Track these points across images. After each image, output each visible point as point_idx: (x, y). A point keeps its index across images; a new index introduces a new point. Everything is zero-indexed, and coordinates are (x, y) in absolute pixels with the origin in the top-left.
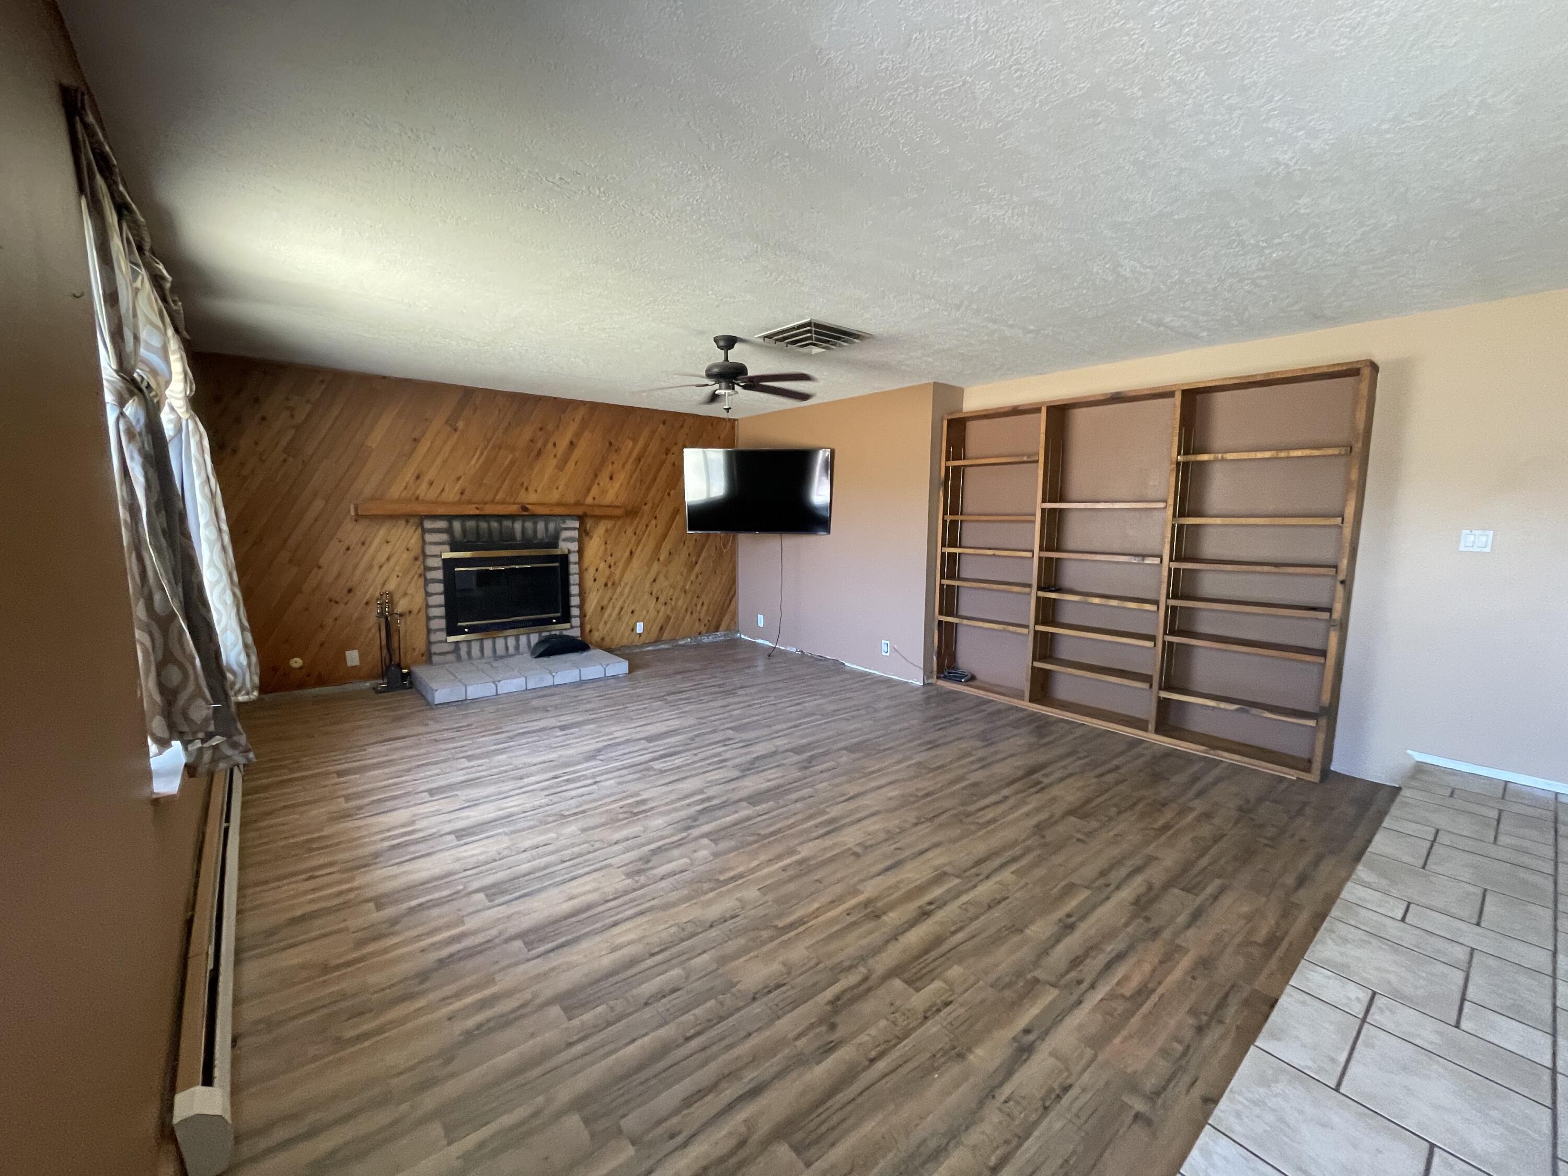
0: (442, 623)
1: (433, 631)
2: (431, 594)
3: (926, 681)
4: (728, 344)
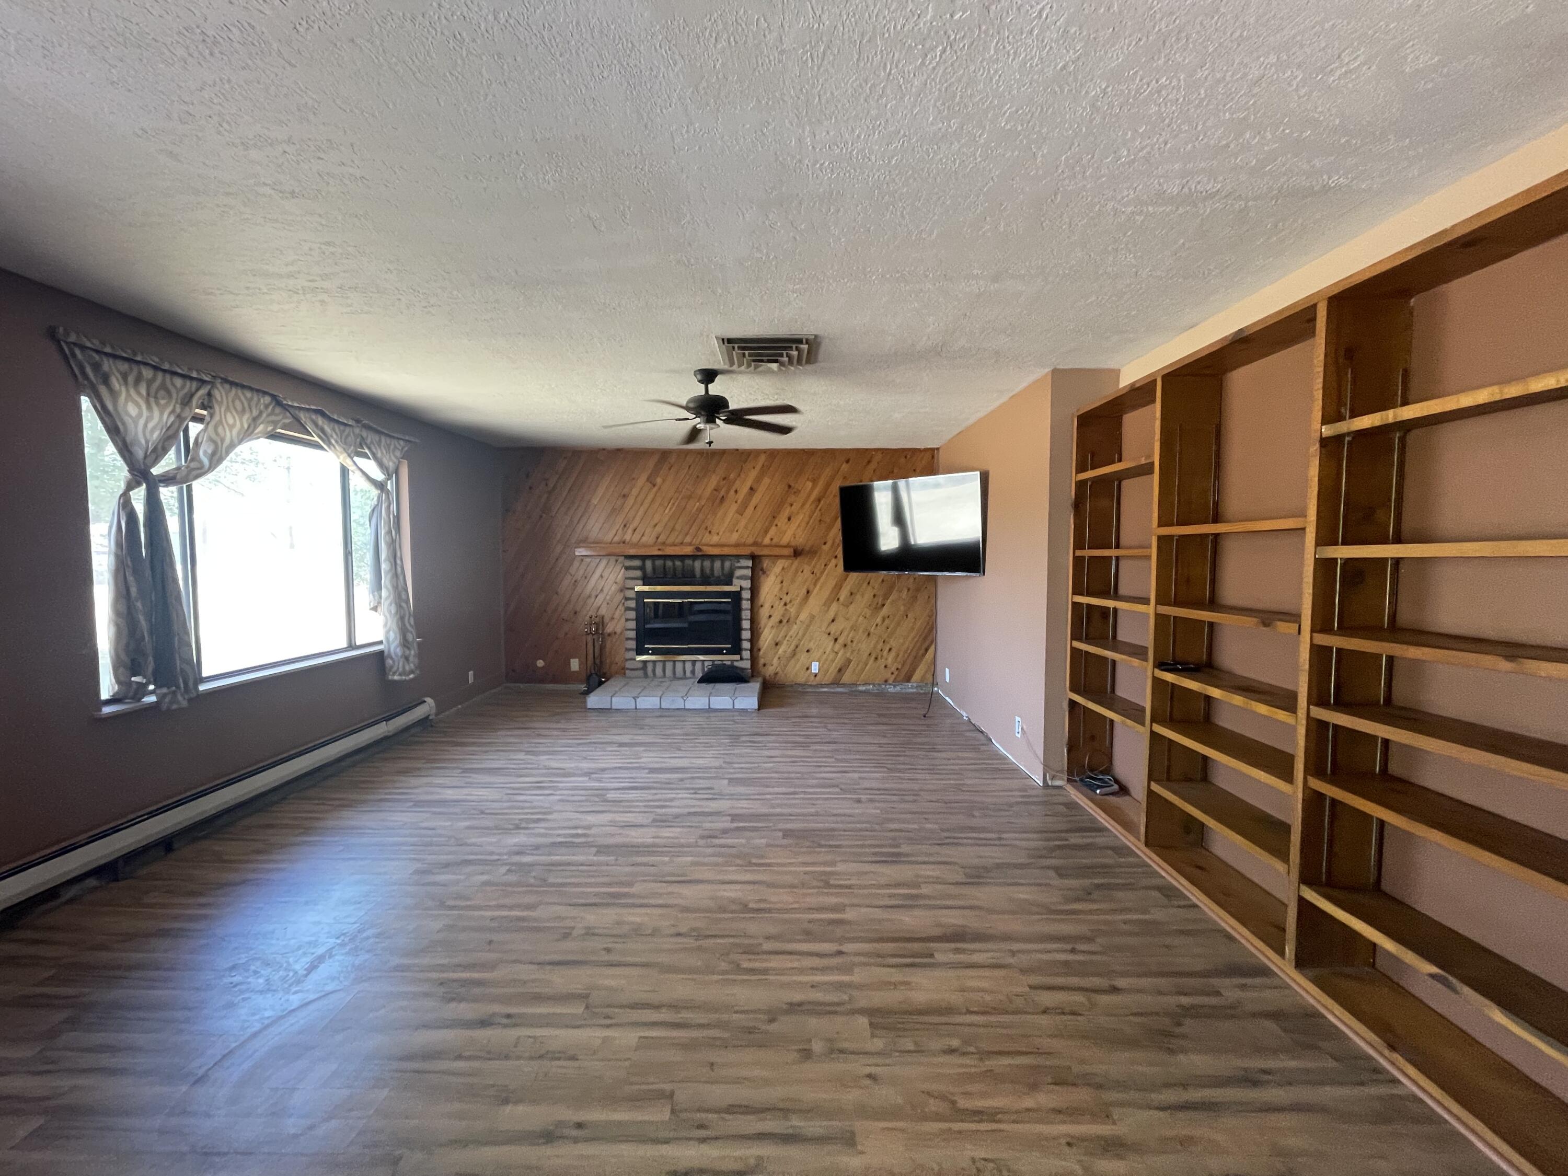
0: (632, 644)
1: (628, 650)
2: (627, 620)
3: (1050, 782)
4: (708, 377)
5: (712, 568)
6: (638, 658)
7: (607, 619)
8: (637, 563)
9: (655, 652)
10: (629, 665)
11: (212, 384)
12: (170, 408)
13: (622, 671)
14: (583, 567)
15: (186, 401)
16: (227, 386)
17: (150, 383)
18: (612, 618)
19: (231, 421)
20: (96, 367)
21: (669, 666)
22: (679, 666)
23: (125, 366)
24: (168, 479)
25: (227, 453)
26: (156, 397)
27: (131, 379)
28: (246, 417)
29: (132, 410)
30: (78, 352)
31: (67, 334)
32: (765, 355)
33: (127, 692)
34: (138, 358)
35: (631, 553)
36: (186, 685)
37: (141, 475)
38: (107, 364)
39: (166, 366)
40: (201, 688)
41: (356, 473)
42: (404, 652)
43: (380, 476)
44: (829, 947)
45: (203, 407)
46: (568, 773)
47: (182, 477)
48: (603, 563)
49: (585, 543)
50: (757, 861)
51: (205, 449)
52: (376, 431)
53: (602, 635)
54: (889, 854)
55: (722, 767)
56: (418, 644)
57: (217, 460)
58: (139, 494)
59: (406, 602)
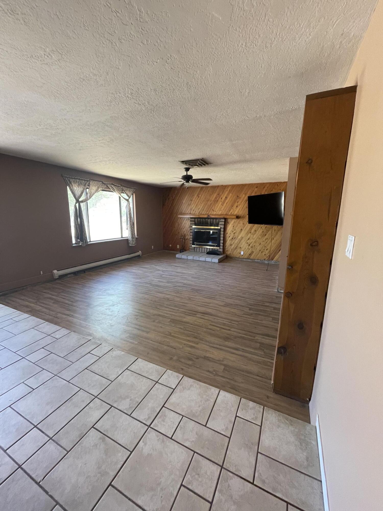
0: (191, 242)
1: (191, 244)
2: (191, 235)
3: (279, 291)
4: (187, 169)
5: (213, 222)
6: (193, 246)
7: (186, 235)
8: (193, 220)
9: (197, 245)
10: (190, 248)
11: (90, 181)
12: (82, 187)
13: (189, 249)
14: (181, 220)
15: (85, 186)
16: (93, 181)
17: (78, 182)
18: (187, 235)
19: (93, 188)
20: (69, 181)
21: (201, 249)
22: (203, 249)
23: (74, 180)
24: (82, 202)
25: (93, 196)
26: (80, 185)
27: (75, 182)
28: (96, 187)
29: (75, 188)
31: (64, 175)
32: (193, 164)
33: (77, 243)
34: (76, 178)
35: (192, 217)
36: (86, 242)
37: (77, 201)
38: (71, 180)
39: (81, 179)
40: (89, 243)
41: (121, 197)
42: (132, 239)
43: (127, 198)
44: (177, 309)
45: (89, 186)
46: (159, 270)
47: (85, 201)
48: (185, 219)
49: (182, 214)
50: (180, 292)
51: (89, 195)
52: (126, 187)
53: (184, 239)
54: (211, 297)
55: (194, 274)
56: (136, 238)
57: (90, 197)
58: (77, 205)
59: (133, 228)
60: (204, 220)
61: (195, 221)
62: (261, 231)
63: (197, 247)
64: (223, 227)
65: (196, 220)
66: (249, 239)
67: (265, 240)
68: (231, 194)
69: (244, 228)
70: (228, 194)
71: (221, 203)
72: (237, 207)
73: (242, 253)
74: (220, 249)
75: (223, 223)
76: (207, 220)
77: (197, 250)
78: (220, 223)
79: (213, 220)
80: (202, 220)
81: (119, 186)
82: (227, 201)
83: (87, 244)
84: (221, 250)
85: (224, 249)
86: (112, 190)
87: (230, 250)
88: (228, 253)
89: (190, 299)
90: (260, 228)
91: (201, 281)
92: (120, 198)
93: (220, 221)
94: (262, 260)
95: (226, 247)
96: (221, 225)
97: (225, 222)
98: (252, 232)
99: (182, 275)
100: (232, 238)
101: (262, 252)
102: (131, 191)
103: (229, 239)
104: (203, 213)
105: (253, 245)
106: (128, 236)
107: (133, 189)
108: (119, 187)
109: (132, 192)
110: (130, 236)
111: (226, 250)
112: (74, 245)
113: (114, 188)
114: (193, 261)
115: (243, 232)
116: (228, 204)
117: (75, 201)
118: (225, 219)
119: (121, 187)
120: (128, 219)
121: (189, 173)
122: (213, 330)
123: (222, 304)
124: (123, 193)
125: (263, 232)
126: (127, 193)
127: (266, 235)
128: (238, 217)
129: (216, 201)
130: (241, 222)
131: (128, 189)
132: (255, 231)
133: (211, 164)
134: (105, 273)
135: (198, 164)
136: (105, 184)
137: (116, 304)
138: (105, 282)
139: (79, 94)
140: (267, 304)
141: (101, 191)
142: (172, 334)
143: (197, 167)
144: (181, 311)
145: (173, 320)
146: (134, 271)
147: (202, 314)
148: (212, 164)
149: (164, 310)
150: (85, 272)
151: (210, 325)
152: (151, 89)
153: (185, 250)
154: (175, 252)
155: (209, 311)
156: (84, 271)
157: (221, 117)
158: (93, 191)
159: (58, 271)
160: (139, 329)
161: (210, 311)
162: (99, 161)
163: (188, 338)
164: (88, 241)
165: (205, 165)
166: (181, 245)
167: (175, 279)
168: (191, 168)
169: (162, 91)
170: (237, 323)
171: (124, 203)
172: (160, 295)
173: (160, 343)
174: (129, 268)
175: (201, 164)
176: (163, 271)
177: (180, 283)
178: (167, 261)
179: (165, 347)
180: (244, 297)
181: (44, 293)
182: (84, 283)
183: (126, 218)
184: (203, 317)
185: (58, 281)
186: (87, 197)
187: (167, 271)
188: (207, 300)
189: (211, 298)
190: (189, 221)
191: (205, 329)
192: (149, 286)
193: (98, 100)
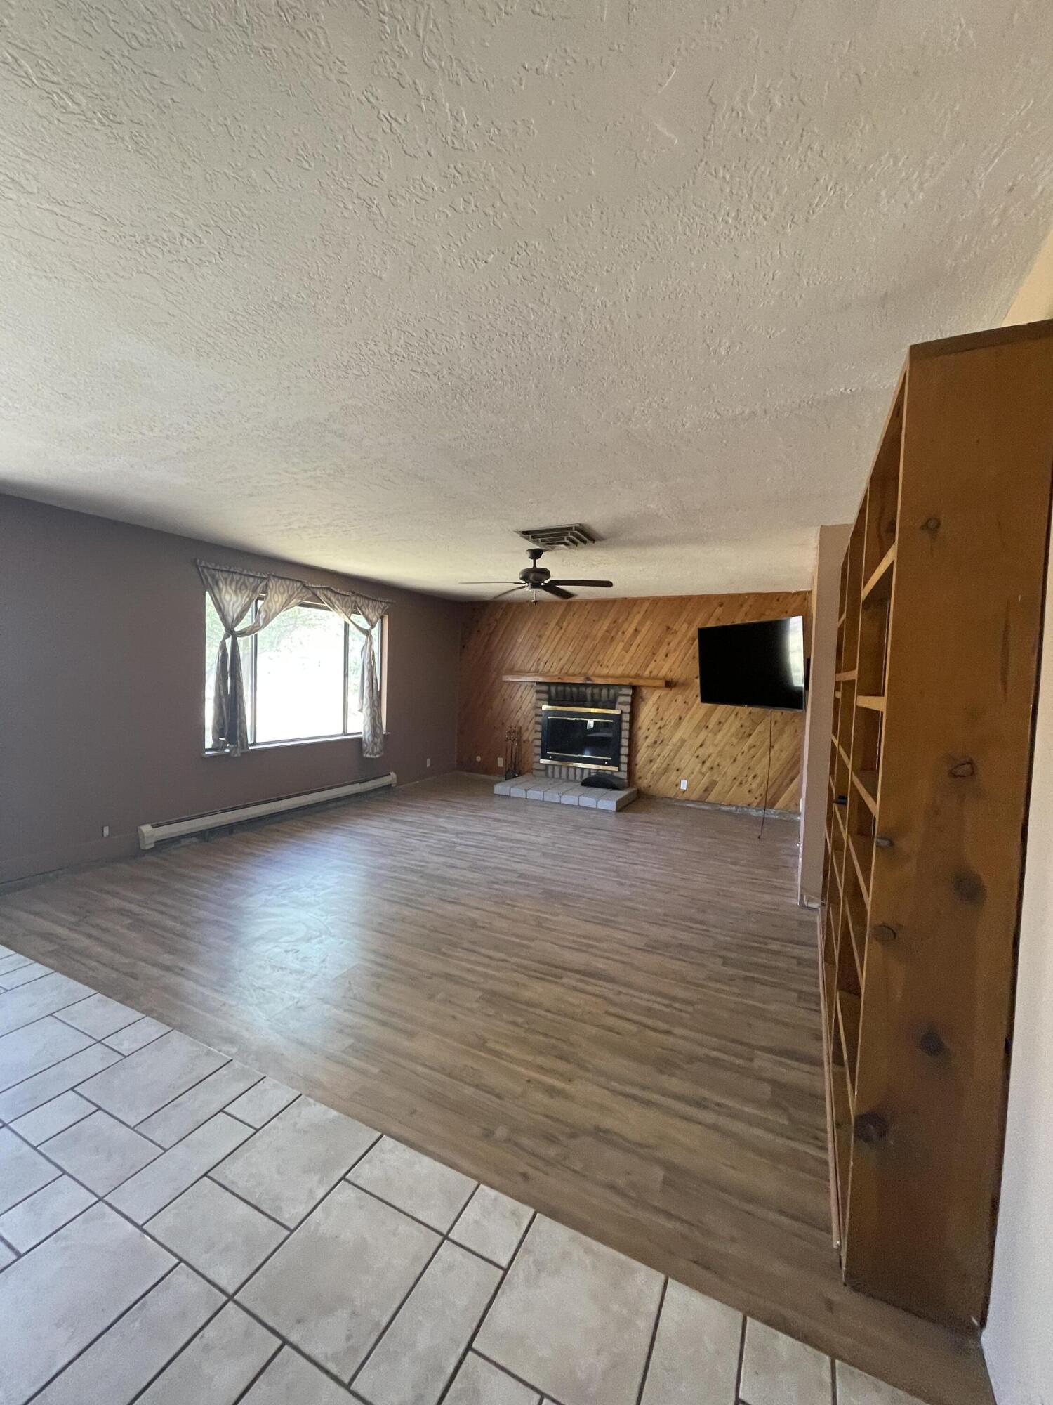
0: (538, 750)
1: (536, 755)
2: (536, 731)
3: (806, 903)
4: (536, 554)
5: (600, 695)
6: (542, 761)
7: (523, 730)
8: (544, 688)
9: (554, 758)
10: (536, 766)
11: (268, 579)
12: (246, 595)
13: (531, 770)
14: (510, 688)
15: (254, 591)
16: (276, 580)
17: (237, 582)
18: (527, 730)
19: (276, 599)
20: (213, 577)
21: (564, 770)
22: (571, 772)
23: (225, 575)
24: (243, 633)
25: (273, 618)
26: (240, 589)
27: (228, 582)
28: (286, 595)
29: (227, 597)
30: (205, 570)
31: (200, 562)
32: (553, 540)
33: (217, 746)
34: (232, 570)
35: (541, 680)
36: (242, 745)
37: (230, 631)
38: (218, 575)
39: (245, 572)
40: (250, 748)
41: (351, 626)
42: (373, 739)
43: (367, 627)
44: (503, 956)
45: (264, 592)
46: (445, 831)
47: (252, 631)
48: (523, 688)
49: (512, 671)
50: (508, 902)
51: (262, 616)
52: (367, 598)
53: (519, 741)
54: (603, 919)
55: (547, 845)
56: (385, 736)
57: (267, 622)
58: (229, 641)
59: (377, 707)
60: (574, 689)
61: (548, 692)
62: (738, 724)
63: (554, 766)
64: (627, 709)
65: (553, 689)
66: (701, 746)
67: (750, 748)
68: (648, 623)
69: (687, 713)
70: (641, 623)
71: (621, 645)
72: (667, 656)
73: (683, 785)
74: (619, 770)
75: (629, 699)
76: (583, 689)
77: (553, 773)
78: (621, 699)
79: (601, 690)
80: (568, 689)
81: (345, 595)
82: (638, 639)
83: (245, 750)
84: (624, 775)
85: (630, 772)
86: (326, 605)
87: (649, 775)
88: (643, 783)
89: (539, 925)
90: (733, 715)
91: (570, 866)
92: (346, 625)
93: (620, 693)
94: (742, 807)
95: (638, 767)
96: (624, 703)
97: (633, 696)
98: (710, 727)
99: (511, 847)
100: (655, 742)
101: (741, 783)
102: (379, 607)
103: (645, 744)
104: (571, 672)
105: (716, 763)
106: (362, 730)
107: (383, 604)
108: (347, 598)
109: (380, 611)
110: (367, 729)
111: (638, 775)
112: (207, 753)
113: (333, 599)
114: (544, 804)
115: (684, 723)
116: (642, 647)
117: (223, 631)
118: (635, 689)
119: (353, 598)
120: (366, 684)
121: (540, 564)
122: (618, 1033)
123: (640, 945)
124: (357, 613)
125: (742, 726)
126: (367, 613)
127: (750, 735)
128: (669, 684)
129: (609, 640)
130: (680, 698)
131: (370, 602)
132: (720, 723)
133: (601, 539)
134: (291, 835)
135: (569, 539)
136: (308, 588)
137: (318, 934)
138: (288, 865)
139: (265, 346)
140: (775, 946)
141: (297, 608)
142: (491, 1045)
143: (562, 549)
144: (513, 964)
145: (494, 993)
146: (373, 831)
147: (578, 976)
148: (603, 542)
149: (461, 959)
150: (231, 832)
151: (607, 1013)
152: (462, 334)
153: (520, 774)
154: (491, 777)
155: (601, 964)
156: (230, 828)
157: (646, 412)
158: (275, 606)
159: (154, 827)
160: (384, 1024)
161: (600, 966)
162: (299, 527)
163: (540, 1060)
164: (250, 742)
165: (584, 542)
166: (509, 760)
167: (492, 858)
168: (545, 551)
169: (490, 340)
170: (690, 1009)
171: (357, 641)
172: (449, 907)
173: (450, 1075)
174: (360, 821)
175: (577, 540)
176: (457, 834)
177: (509, 870)
178: (470, 803)
179: (469, 1091)
180: (702, 923)
181: (108, 893)
182: (226, 865)
183: (359, 681)
184: (581, 985)
185: (150, 858)
186: (257, 621)
187: (469, 833)
188: (590, 929)
189: (604, 923)
190: (533, 691)
191: (593, 1030)
192: (416, 879)
193: (315, 360)
